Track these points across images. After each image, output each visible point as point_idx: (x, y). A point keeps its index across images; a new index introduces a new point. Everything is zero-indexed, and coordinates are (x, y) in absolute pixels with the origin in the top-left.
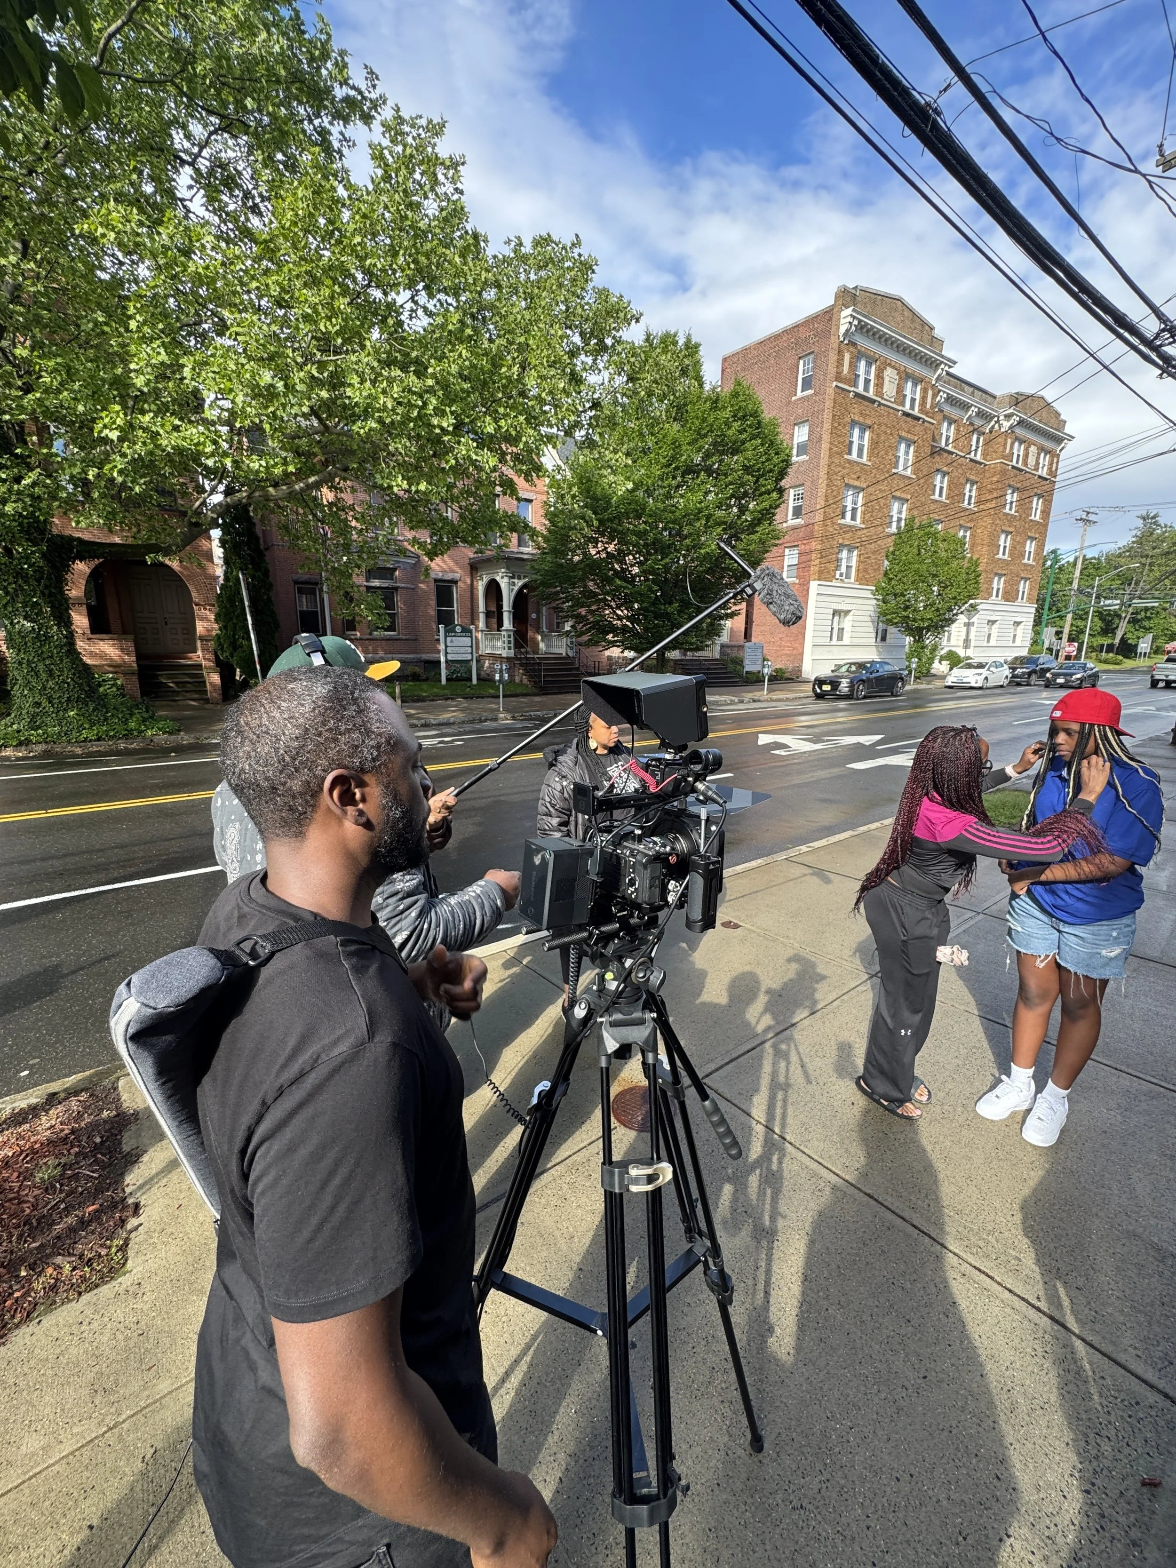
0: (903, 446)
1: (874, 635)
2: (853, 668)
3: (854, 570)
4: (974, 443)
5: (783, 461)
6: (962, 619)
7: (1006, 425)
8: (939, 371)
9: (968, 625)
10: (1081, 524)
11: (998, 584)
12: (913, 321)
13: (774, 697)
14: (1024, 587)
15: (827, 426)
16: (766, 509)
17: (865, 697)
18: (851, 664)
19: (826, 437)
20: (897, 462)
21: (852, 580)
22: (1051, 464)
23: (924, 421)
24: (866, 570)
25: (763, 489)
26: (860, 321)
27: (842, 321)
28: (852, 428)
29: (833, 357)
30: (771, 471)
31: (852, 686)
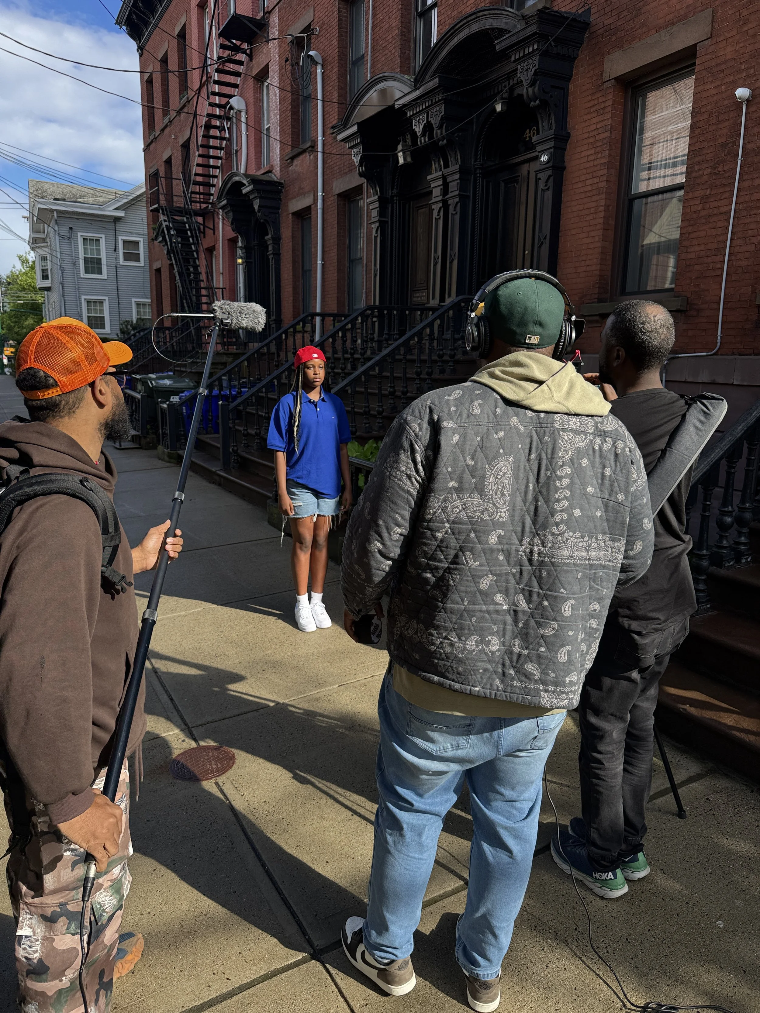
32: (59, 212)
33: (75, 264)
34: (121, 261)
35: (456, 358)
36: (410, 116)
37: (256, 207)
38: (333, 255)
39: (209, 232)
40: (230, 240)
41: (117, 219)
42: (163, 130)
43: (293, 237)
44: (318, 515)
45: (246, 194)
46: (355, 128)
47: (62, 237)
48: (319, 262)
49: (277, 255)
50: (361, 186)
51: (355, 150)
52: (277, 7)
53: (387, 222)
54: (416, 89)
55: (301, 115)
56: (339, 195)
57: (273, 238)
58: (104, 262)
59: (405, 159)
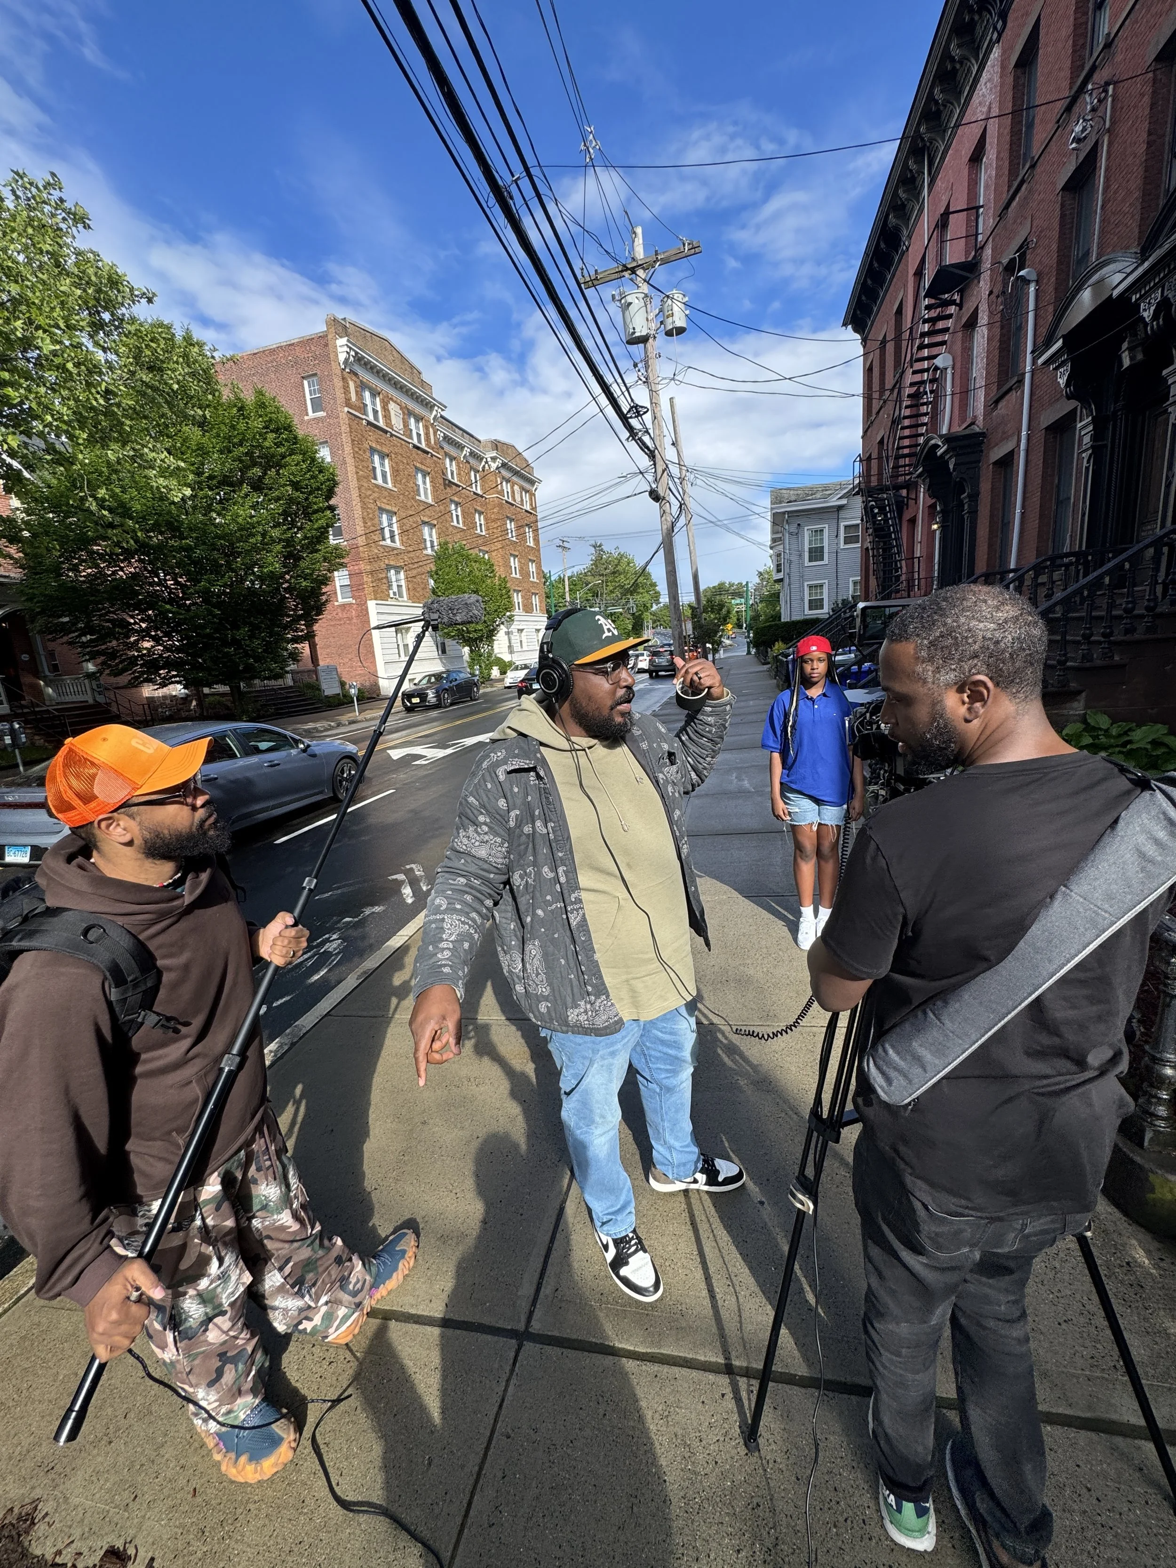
0: (420, 476)
1: (435, 648)
2: (433, 680)
3: (404, 589)
4: (473, 478)
5: (328, 480)
6: (503, 629)
7: (494, 466)
8: (434, 413)
9: (508, 633)
10: (560, 550)
11: (517, 599)
12: (403, 363)
13: (368, 717)
14: (535, 600)
15: (348, 449)
16: (323, 527)
17: (452, 704)
18: (430, 676)
19: (350, 461)
20: (418, 490)
21: (405, 598)
22: (531, 499)
23: (432, 455)
24: (415, 589)
25: (316, 507)
26: (357, 353)
27: (339, 349)
28: (372, 455)
29: (338, 383)
30: (318, 489)
31: (438, 696)
32: (789, 512)
33: (801, 556)
34: (842, 546)
35: (1159, 610)
36: (1137, 300)
37: (951, 467)
38: (1036, 499)
39: (911, 502)
40: (930, 507)
41: (840, 508)
42: (878, 413)
43: (993, 489)
44: (820, 824)
45: (942, 455)
46: (1061, 341)
47: (791, 534)
48: (1018, 511)
49: (974, 512)
50: (1076, 408)
51: (1062, 370)
52: (991, 239)
53: (1106, 446)
54: (1143, 262)
55: (1012, 349)
56: (1047, 429)
57: (969, 496)
58: (826, 550)
59: (1131, 359)
